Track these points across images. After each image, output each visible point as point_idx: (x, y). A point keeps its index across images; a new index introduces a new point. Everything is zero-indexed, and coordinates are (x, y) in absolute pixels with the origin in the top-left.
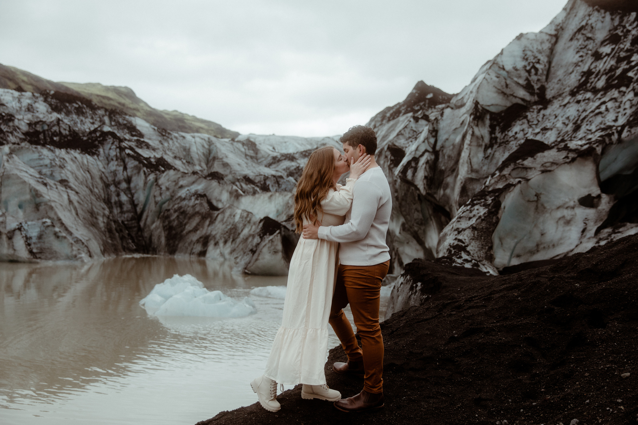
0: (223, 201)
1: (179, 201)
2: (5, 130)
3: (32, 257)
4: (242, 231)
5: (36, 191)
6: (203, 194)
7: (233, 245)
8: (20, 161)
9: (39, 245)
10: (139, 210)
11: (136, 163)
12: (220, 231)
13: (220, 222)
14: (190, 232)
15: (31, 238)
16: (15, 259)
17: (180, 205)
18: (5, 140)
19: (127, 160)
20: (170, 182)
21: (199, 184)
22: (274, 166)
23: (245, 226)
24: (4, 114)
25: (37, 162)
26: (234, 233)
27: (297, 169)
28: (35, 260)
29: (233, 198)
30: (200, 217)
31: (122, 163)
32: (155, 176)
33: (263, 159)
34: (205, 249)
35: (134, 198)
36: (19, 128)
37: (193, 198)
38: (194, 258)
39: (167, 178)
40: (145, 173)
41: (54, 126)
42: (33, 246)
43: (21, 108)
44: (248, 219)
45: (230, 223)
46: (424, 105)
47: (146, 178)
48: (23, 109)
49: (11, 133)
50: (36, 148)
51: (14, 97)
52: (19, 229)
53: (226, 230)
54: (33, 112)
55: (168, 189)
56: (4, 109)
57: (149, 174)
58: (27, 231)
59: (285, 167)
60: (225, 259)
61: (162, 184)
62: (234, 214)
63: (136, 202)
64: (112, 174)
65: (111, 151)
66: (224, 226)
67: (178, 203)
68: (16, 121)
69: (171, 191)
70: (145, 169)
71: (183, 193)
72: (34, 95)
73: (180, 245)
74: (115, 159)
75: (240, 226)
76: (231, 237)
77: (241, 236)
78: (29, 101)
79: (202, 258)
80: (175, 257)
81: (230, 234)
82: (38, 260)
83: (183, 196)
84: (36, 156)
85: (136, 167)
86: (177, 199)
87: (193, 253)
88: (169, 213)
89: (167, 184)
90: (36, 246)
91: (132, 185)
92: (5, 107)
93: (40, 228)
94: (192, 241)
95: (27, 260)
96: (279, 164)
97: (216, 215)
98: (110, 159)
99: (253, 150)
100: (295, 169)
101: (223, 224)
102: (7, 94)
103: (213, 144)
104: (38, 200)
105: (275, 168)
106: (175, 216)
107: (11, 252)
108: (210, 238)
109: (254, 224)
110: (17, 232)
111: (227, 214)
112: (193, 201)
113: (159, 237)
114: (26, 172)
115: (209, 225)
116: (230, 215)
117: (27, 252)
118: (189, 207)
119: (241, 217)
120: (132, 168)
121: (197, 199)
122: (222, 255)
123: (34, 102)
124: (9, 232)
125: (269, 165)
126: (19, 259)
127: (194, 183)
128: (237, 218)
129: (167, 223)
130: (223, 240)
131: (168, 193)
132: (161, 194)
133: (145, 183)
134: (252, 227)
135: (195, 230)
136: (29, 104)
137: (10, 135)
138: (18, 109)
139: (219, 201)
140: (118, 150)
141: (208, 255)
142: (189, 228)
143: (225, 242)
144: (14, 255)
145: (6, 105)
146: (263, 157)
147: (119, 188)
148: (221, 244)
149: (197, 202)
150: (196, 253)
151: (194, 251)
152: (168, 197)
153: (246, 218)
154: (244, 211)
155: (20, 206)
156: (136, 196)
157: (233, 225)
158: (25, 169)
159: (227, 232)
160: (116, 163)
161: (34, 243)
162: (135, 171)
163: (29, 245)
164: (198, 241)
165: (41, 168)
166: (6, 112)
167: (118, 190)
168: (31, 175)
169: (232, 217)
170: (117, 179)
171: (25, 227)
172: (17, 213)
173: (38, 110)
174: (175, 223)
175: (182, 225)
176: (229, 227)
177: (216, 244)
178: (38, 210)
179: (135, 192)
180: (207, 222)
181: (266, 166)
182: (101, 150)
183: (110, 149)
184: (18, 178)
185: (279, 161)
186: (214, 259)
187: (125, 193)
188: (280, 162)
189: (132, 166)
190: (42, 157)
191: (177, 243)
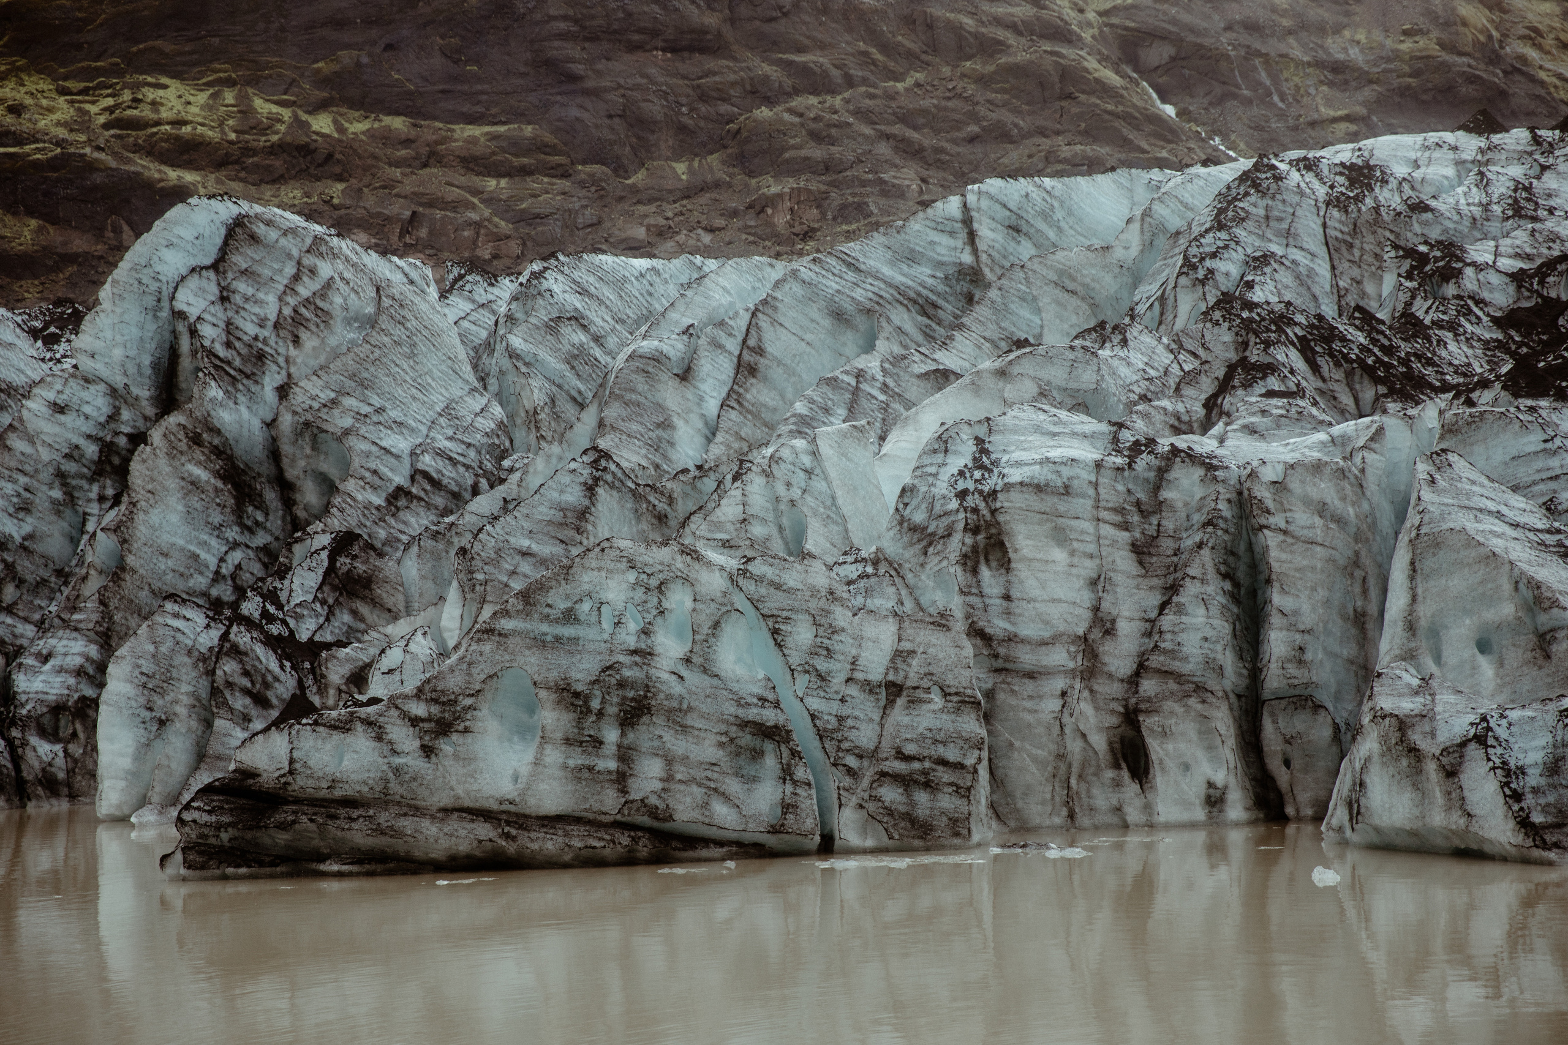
2: (1427, 321)
3: (1529, 842)
5: (1536, 586)
8: (1474, 475)
9: (1551, 798)
15: (1522, 770)
16: (1475, 847)
18: (1430, 362)
24: (1423, 248)
25: (1539, 464)
28: (1537, 853)
36: (1479, 302)
42: (1529, 800)
43: (1486, 207)
48: (1497, 209)
49: (1453, 327)
50: (1532, 409)
51: (1459, 163)
52: (1480, 739)
54: (1535, 219)
56: (1426, 224)
58: (1506, 745)
68: (1469, 271)
72: (1536, 140)
78: (1517, 171)
82: (1552, 855)
84: (1533, 441)
90: (1542, 801)
92: (1429, 216)
93: (1553, 731)
95: (1513, 850)
102: (1437, 154)
104: (1544, 620)
107: (1457, 821)
110: (1474, 751)
114: (1499, 515)
117: (1511, 824)
123: (1537, 169)
124: (1445, 751)
126: (1487, 848)
136: (1518, 186)
137: (1448, 336)
138: (1477, 211)
144: (1467, 830)
145: (1433, 203)
155: (1483, 646)
158: (1491, 506)
161: (1535, 790)
163: (1517, 796)
165: (1552, 485)
166: (1434, 234)
168: (1516, 526)
171: (1502, 732)
172: (1475, 668)
173: (1552, 203)
178: (1548, 657)
184: (1471, 542)
190: (1558, 442)
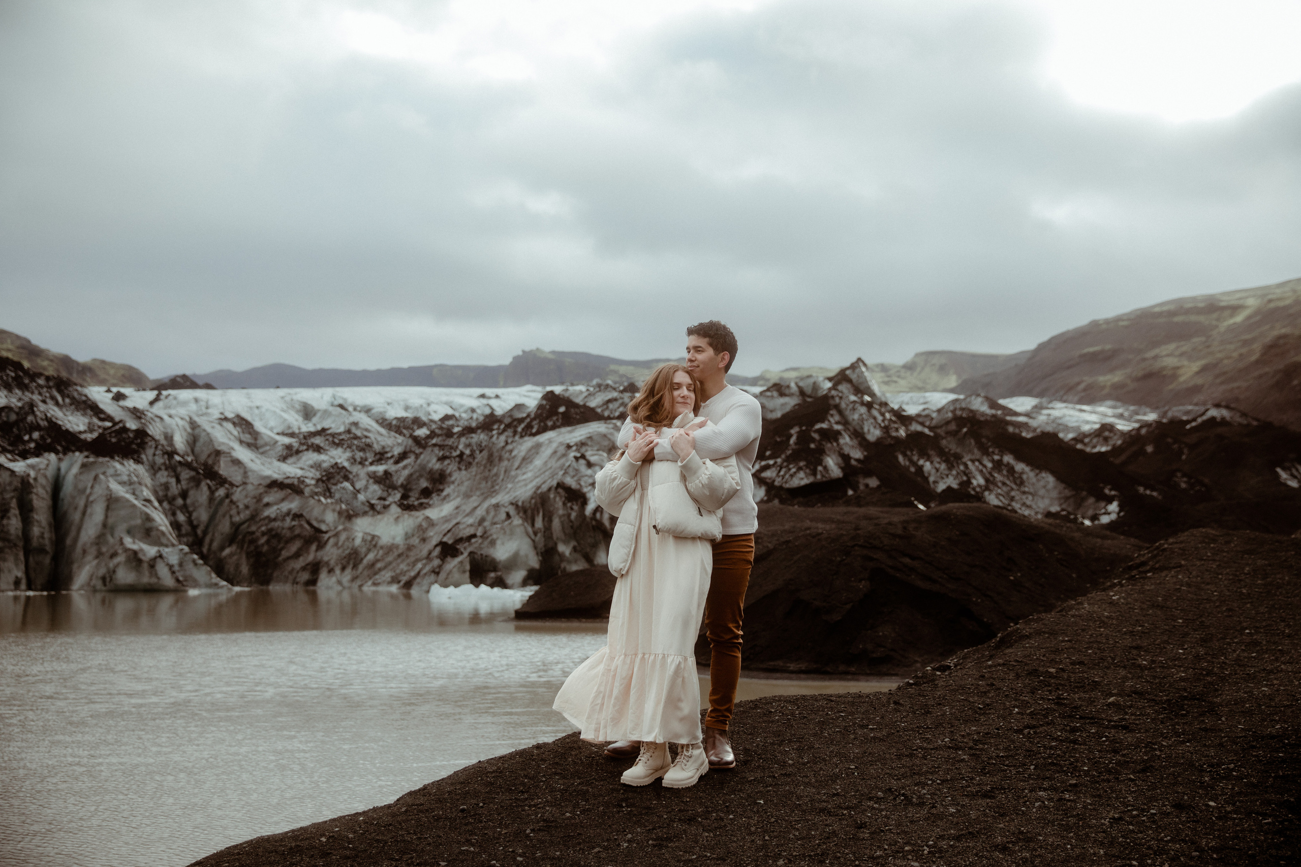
0: (327, 521)
1: (266, 521)
4: (366, 556)
6: (298, 513)
7: (354, 572)
10: (199, 532)
11: (193, 473)
12: (335, 557)
13: (333, 546)
14: (289, 558)
17: (269, 527)
19: (179, 469)
20: (249, 499)
21: (291, 502)
22: (290, 460)
23: (369, 550)
26: (355, 558)
27: (335, 467)
29: (342, 519)
30: (302, 541)
31: (173, 474)
32: (226, 491)
33: (268, 448)
34: (315, 577)
35: (193, 518)
37: (288, 519)
38: (299, 588)
39: (244, 493)
40: (209, 487)
41: (27, 414)
44: (374, 543)
45: (348, 548)
46: (557, 420)
47: (212, 492)
53: (344, 555)
55: (247, 507)
57: (217, 489)
59: (311, 462)
60: (344, 588)
61: (238, 501)
62: (353, 537)
63: (195, 523)
64: (163, 487)
65: (157, 458)
66: (340, 551)
67: (266, 525)
69: (251, 509)
70: (208, 481)
71: (271, 512)
73: (275, 575)
74: (163, 468)
75: (364, 550)
76: (351, 563)
77: (365, 561)
79: (311, 588)
80: (271, 587)
81: (349, 560)
83: (273, 516)
85: (192, 479)
86: (264, 519)
87: (297, 583)
88: (254, 536)
89: (246, 501)
91: (189, 501)
94: (293, 570)
96: (301, 458)
97: (326, 538)
98: (156, 468)
99: (250, 433)
100: (332, 467)
101: (338, 548)
103: (199, 426)
105: (295, 463)
106: (263, 540)
108: (321, 564)
109: (382, 548)
111: (343, 537)
112: (288, 522)
113: (237, 566)
115: (317, 550)
116: (348, 539)
118: (283, 528)
119: (364, 540)
120: (187, 479)
121: (293, 519)
122: (339, 582)
125: (283, 459)
127: (283, 500)
128: (358, 542)
129: (252, 548)
130: (340, 566)
131: (248, 512)
132: (238, 513)
133: (211, 499)
134: (378, 551)
135: (297, 555)
139: (323, 521)
140: (166, 457)
141: (319, 584)
142: (285, 554)
143: (343, 569)
146: (266, 444)
147: (174, 505)
148: (338, 571)
149: (294, 523)
150: (302, 582)
151: (298, 580)
152: (247, 517)
153: (371, 542)
154: (366, 533)
156: (195, 515)
157: (352, 549)
159: (345, 557)
160: (166, 473)
162: (192, 484)
164: (304, 569)
167: (173, 507)
169: (351, 540)
170: (170, 494)
174: (265, 548)
175: (276, 552)
176: (347, 552)
177: (331, 571)
179: (194, 510)
180: (314, 547)
181: (279, 460)
182: (143, 456)
183: (154, 455)
185: (298, 452)
186: (328, 588)
187: (182, 512)
188: (301, 454)
189: (187, 476)
191: (269, 571)
